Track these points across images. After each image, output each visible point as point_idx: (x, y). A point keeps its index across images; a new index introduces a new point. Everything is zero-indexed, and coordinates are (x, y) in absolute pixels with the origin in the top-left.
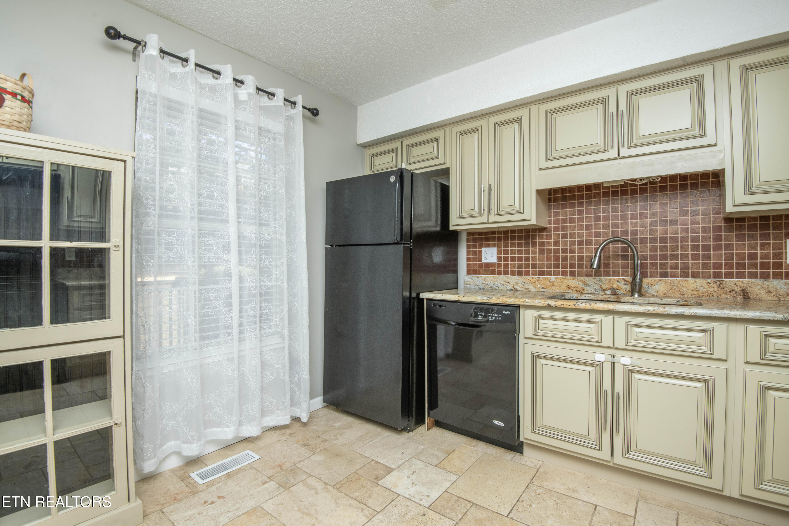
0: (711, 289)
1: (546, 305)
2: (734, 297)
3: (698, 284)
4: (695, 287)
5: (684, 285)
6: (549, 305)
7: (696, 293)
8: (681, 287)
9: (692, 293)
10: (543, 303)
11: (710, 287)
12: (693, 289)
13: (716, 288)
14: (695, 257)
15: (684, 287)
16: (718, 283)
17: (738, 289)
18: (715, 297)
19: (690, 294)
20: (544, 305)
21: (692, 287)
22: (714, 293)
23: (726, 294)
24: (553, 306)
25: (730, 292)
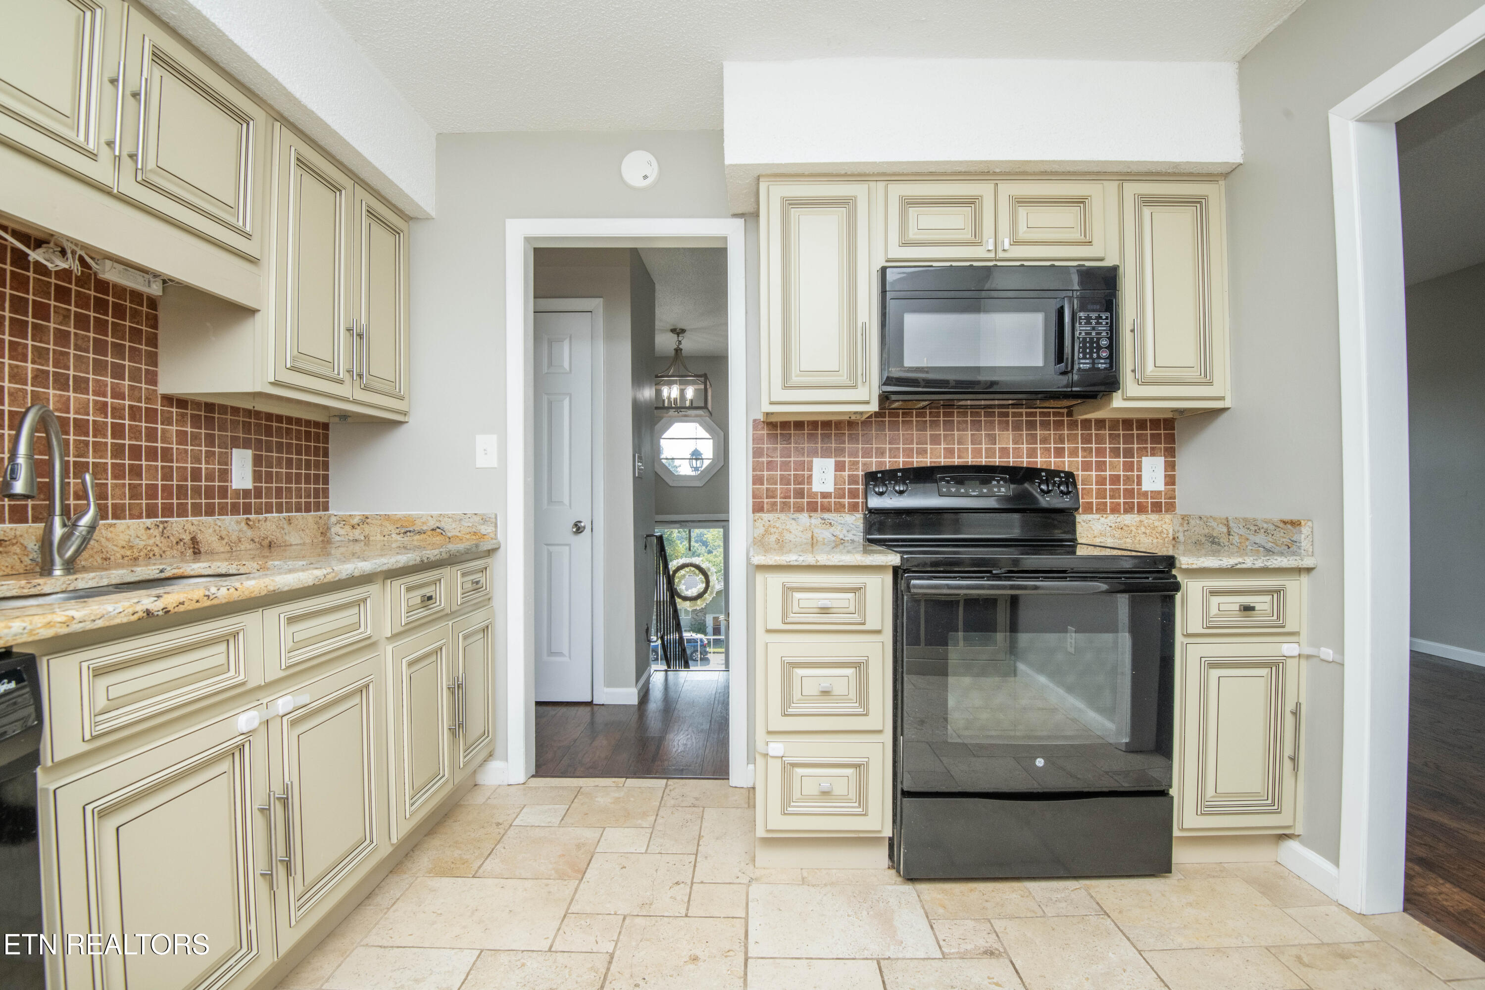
0: (151, 542)
1: (140, 614)
2: (182, 553)
3: (132, 532)
4: (128, 537)
5: (109, 535)
6: (148, 612)
7: (128, 553)
8: (103, 540)
9: (123, 552)
10: (131, 610)
11: (149, 538)
12: (124, 544)
13: (158, 538)
14: (118, 471)
15: (107, 539)
16: (161, 526)
17: (187, 538)
18: (158, 556)
19: (119, 556)
20: (136, 617)
21: (122, 539)
22: (156, 549)
23: (172, 548)
24: (161, 613)
25: (177, 543)
